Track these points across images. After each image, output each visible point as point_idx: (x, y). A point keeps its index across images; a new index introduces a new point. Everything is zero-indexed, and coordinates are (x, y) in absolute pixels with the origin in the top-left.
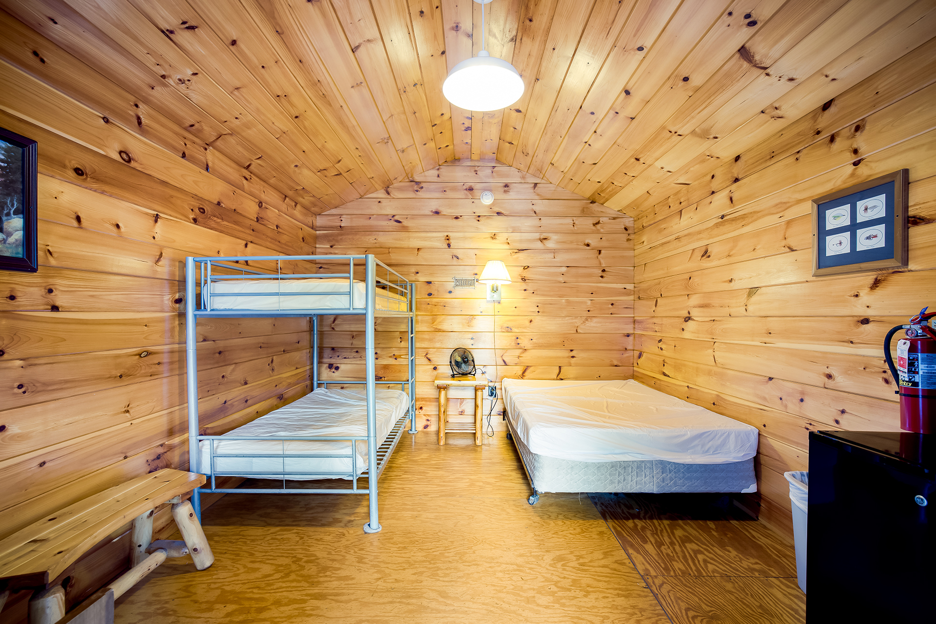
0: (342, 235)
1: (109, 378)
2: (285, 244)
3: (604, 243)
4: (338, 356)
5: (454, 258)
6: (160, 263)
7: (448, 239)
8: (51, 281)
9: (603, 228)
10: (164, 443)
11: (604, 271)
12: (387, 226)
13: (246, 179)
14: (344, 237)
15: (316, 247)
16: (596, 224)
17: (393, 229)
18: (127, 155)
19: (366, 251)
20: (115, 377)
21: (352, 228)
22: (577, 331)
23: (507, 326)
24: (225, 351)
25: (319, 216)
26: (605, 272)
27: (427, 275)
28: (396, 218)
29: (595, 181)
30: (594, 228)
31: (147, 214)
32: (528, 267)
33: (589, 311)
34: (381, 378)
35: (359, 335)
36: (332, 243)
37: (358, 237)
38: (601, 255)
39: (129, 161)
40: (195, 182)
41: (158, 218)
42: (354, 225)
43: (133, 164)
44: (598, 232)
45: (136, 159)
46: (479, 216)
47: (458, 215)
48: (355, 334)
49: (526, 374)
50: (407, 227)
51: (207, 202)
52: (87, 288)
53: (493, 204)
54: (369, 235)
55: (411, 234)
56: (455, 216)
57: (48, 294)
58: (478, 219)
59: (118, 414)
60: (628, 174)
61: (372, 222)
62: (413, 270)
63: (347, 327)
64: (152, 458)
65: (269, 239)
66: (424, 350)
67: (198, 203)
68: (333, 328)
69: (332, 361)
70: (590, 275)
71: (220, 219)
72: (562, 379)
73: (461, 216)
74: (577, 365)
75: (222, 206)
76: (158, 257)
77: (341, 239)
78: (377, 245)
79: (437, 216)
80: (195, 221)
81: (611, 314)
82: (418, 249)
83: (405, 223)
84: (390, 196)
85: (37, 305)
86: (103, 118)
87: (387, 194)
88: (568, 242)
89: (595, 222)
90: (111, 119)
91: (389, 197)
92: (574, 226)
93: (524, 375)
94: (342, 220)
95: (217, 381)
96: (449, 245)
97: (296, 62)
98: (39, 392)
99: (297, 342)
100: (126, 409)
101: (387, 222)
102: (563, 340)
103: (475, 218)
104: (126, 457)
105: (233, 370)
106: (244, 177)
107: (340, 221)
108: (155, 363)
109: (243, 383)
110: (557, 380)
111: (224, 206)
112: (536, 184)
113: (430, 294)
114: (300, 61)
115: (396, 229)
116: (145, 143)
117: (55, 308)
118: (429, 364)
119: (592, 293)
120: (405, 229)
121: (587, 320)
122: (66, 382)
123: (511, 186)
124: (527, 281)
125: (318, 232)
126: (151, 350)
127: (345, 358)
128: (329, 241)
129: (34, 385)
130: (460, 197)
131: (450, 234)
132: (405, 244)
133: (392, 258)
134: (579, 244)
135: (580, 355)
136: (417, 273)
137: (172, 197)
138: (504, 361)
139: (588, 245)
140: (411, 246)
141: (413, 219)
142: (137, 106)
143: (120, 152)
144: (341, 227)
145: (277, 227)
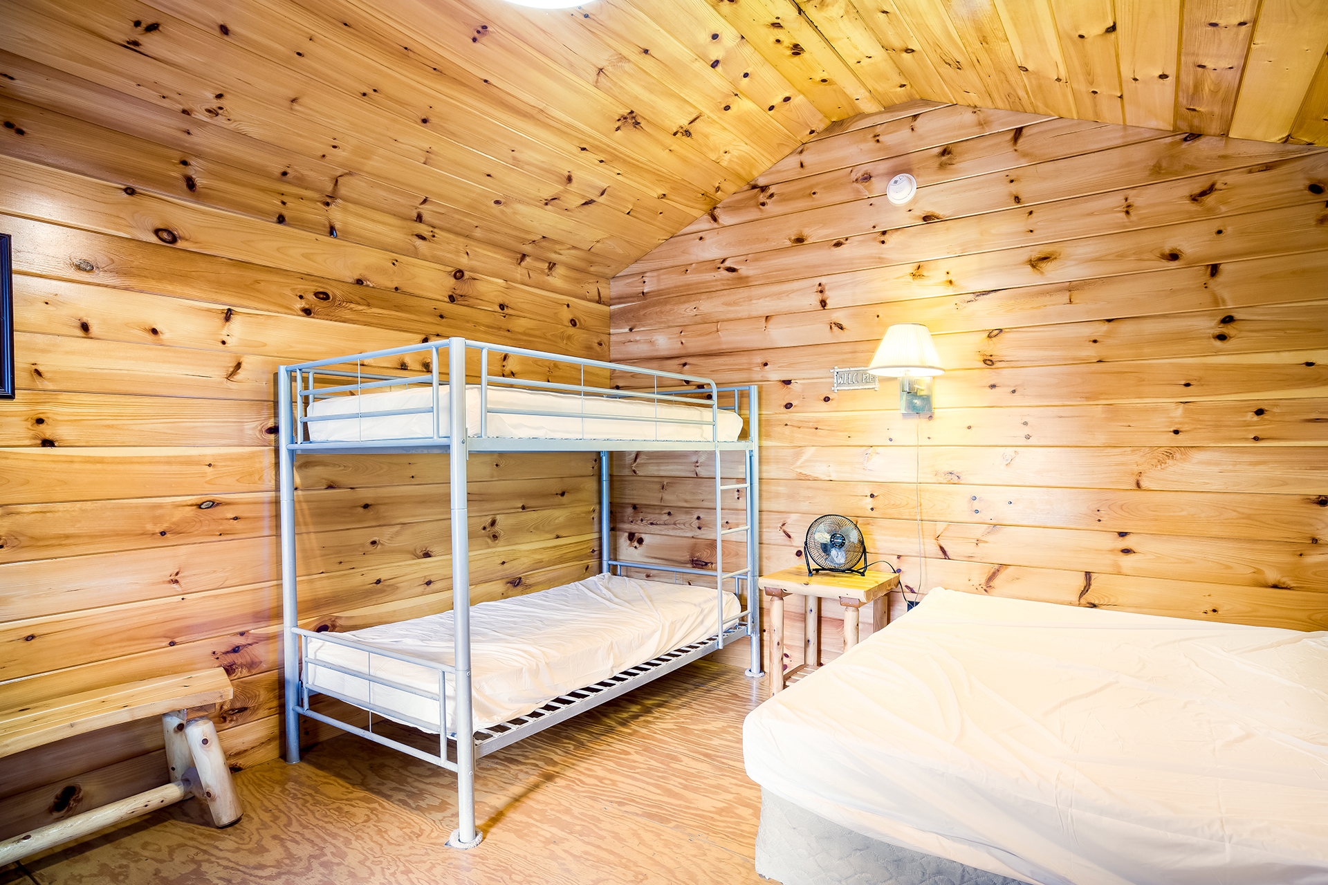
0: (645, 307)
1: (142, 534)
2: (524, 334)
3: (1228, 244)
4: (642, 520)
5: (835, 328)
6: (237, 377)
7: (821, 292)
8: (41, 408)
9: (1225, 203)
10: (248, 631)
11: (1228, 320)
12: (712, 281)
13: (423, 238)
14: (648, 310)
15: (610, 334)
16: (1203, 194)
17: (723, 284)
18: (169, 232)
19: (681, 332)
20: (153, 534)
21: (659, 293)
22: (1138, 485)
23: (950, 470)
24: (378, 504)
25: (613, 280)
26: (1233, 325)
27: (783, 367)
28: (728, 264)
29: (1153, 77)
30: (1193, 207)
31: (209, 310)
32: (1001, 330)
33: (1176, 432)
34: (706, 564)
35: (672, 483)
36: (632, 324)
37: (668, 307)
38: (1220, 279)
39: (174, 240)
40: (305, 256)
41: (231, 314)
42: (662, 287)
43: (180, 244)
44: (1211, 213)
45: (187, 236)
46: (884, 233)
47: (840, 237)
48: (665, 481)
49: (995, 583)
50: (747, 277)
51: (334, 283)
52: (100, 416)
53: (915, 200)
54: (684, 302)
55: (756, 292)
56: (835, 241)
57: (36, 425)
58: (882, 238)
59: (159, 583)
60: (1222, 22)
61: (691, 278)
62: (759, 359)
63: (652, 470)
64: (223, 650)
65: (482, 328)
66: (779, 516)
67: (314, 286)
68: (634, 472)
69: (633, 528)
70: (1182, 338)
71: (364, 305)
72: (1094, 606)
73: (847, 240)
74: (1139, 574)
75: (368, 286)
76: (231, 369)
77: (644, 315)
78: (698, 319)
79: (800, 247)
80: (307, 312)
81: (1256, 439)
82: (767, 317)
83: (744, 270)
84: (718, 223)
85: (19, 439)
86: (126, 190)
87: (712, 222)
88: (1109, 257)
89: (1198, 191)
90: (138, 187)
91: (715, 225)
92: (1127, 212)
93: (992, 584)
94: (644, 282)
95: (361, 549)
96: (823, 303)
97: (341, 28)
98: (22, 547)
99: (560, 492)
100: (172, 578)
101: (713, 274)
102: (1096, 506)
103: (875, 239)
104: (172, 644)
105: (397, 534)
106: (417, 235)
107: (642, 284)
108: (228, 517)
109: (421, 554)
110: (1079, 605)
111: (371, 285)
112: (1018, 132)
113: (789, 406)
114: (346, 24)
115: (728, 285)
116: (203, 213)
117: (48, 443)
118: (788, 543)
119: (1187, 385)
120: (744, 282)
121: (1170, 455)
122: (67, 537)
123: (955, 150)
124: (998, 365)
125: (612, 307)
126: (220, 499)
127: (652, 524)
128: (627, 321)
129: (16, 538)
130: (845, 198)
131: (823, 280)
132: (743, 310)
133: (723, 339)
134: (1145, 256)
135: (1150, 550)
136: (766, 364)
137: (257, 282)
138: (942, 548)
139: (1174, 256)
140: (754, 314)
141: (756, 260)
142: (185, 163)
143: (157, 232)
144: (643, 293)
145: (502, 307)
